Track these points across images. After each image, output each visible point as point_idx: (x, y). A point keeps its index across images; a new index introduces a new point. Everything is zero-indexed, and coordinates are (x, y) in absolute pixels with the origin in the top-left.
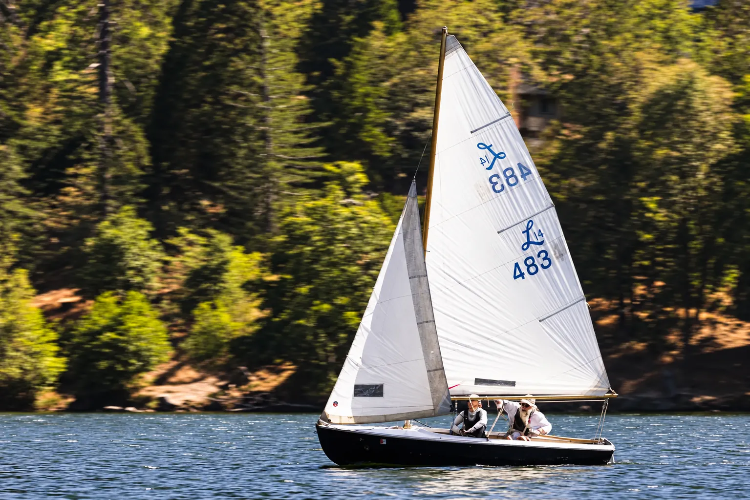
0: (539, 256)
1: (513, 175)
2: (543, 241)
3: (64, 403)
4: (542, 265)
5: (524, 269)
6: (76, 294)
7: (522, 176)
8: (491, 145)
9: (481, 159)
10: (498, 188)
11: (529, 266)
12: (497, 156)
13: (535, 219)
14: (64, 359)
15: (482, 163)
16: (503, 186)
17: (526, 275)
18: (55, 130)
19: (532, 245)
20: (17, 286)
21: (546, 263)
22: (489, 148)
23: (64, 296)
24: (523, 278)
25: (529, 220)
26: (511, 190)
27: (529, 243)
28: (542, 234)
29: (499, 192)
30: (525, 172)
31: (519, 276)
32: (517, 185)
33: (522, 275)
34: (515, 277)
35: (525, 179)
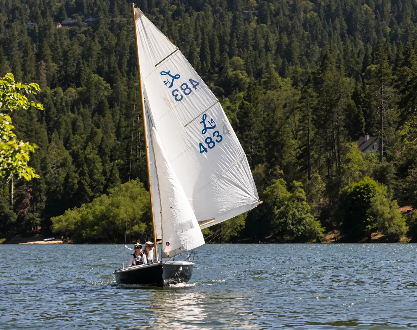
0: (214, 135)
1: (187, 88)
2: (215, 125)
3: (409, 240)
4: (217, 140)
5: (205, 145)
6: (411, 208)
7: (193, 87)
8: (169, 71)
9: (164, 81)
10: (179, 97)
11: (209, 143)
12: (174, 77)
13: (207, 113)
14: (408, 227)
15: (166, 84)
16: (182, 96)
17: (208, 149)
18: (405, 158)
19: (208, 130)
20: (394, 205)
21: (219, 139)
22: (168, 73)
23: (408, 208)
24: (206, 152)
25: (203, 114)
26: (188, 97)
27: (206, 129)
28: (214, 121)
29: (180, 100)
30: (195, 84)
31: (203, 151)
32: (191, 93)
33: (205, 150)
34: (201, 152)
35: (196, 89)
